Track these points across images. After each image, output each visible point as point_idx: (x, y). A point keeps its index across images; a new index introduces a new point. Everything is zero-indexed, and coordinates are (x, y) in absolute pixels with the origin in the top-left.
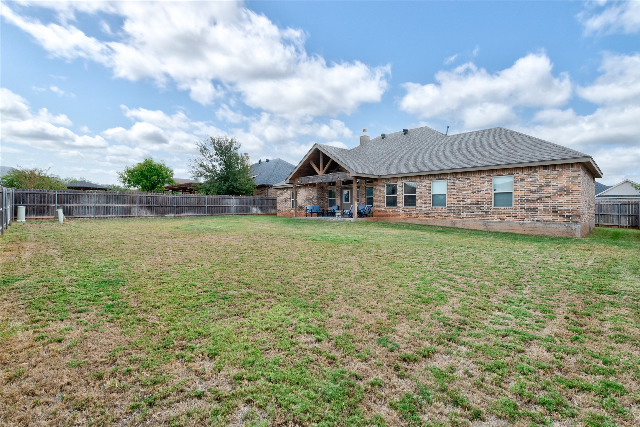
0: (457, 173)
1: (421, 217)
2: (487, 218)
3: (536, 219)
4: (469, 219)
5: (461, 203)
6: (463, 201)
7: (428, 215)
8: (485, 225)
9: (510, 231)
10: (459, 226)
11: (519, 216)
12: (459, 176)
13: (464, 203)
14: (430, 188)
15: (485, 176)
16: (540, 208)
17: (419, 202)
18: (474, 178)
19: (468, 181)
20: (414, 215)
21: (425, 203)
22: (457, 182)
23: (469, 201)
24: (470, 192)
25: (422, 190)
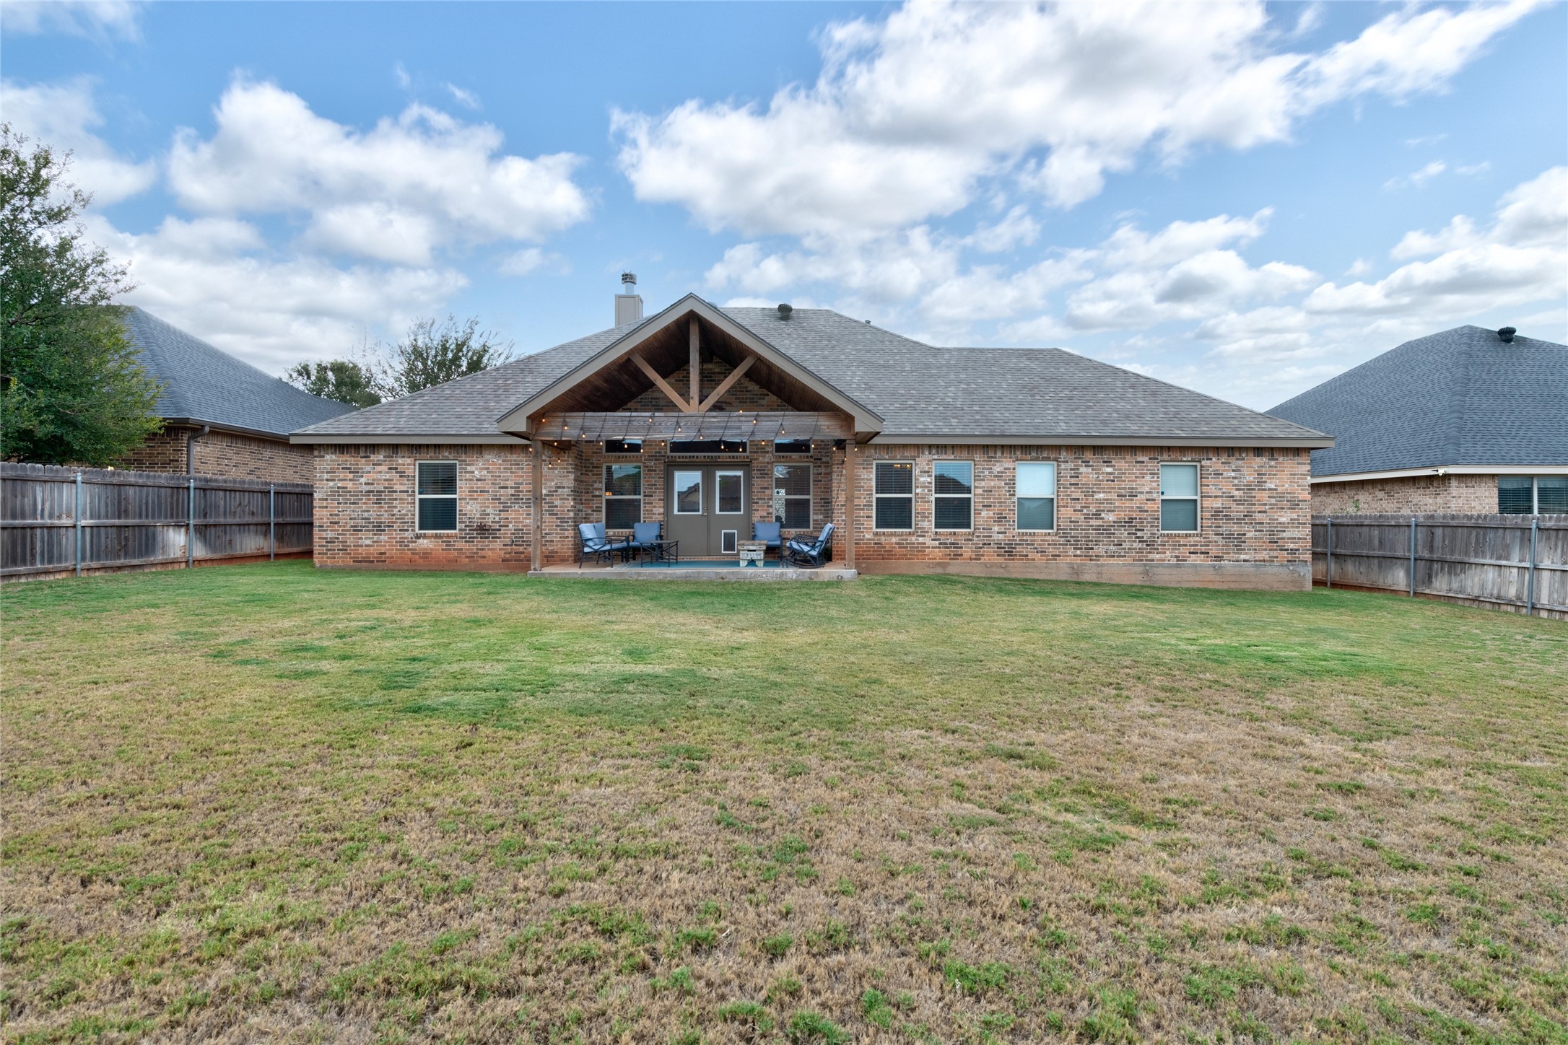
0: (1082, 448)
1: (990, 556)
2: (1150, 557)
3: (1243, 557)
4: (1112, 561)
5: (1094, 522)
6: (1097, 515)
7: (1008, 551)
8: (1146, 573)
9: (1196, 585)
10: (1089, 577)
11: (1214, 552)
12: (1088, 455)
13: (1100, 522)
14: (1012, 484)
15: (1145, 459)
16: (1250, 535)
17: (981, 516)
18: (1122, 464)
19: (1109, 470)
20: (967, 551)
21: (1000, 519)
22: (1083, 469)
23: (1111, 517)
24: (1114, 496)
25: (992, 484)
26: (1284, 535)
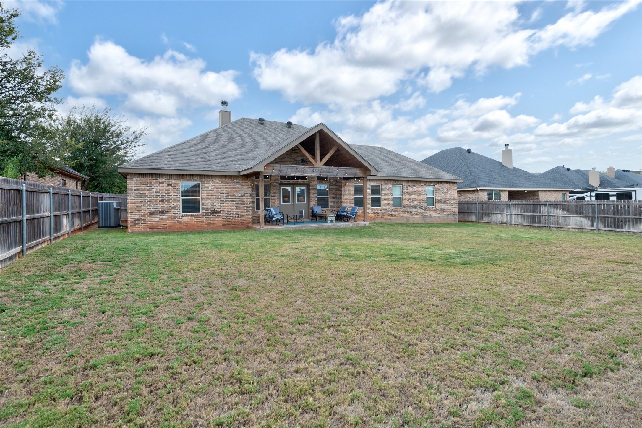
0: (408, 181)
1: (387, 216)
2: (425, 214)
3: (444, 214)
4: (416, 216)
5: (412, 204)
6: (412, 202)
7: (391, 214)
8: (424, 219)
9: (435, 222)
10: (411, 221)
11: (438, 213)
12: (410, 183)
13: (413, 204)
14: (391, 192)
15: (423, 185)
16: (446, 207)
17: (384, 203)
18: (418, 186)
19: (415, 188)
20: (381, 215)
21: (389, 204)
22: (409, 188)
23: (415, 203)
24: (416, 196)
25: (387, 192)
26: (453, 207)
